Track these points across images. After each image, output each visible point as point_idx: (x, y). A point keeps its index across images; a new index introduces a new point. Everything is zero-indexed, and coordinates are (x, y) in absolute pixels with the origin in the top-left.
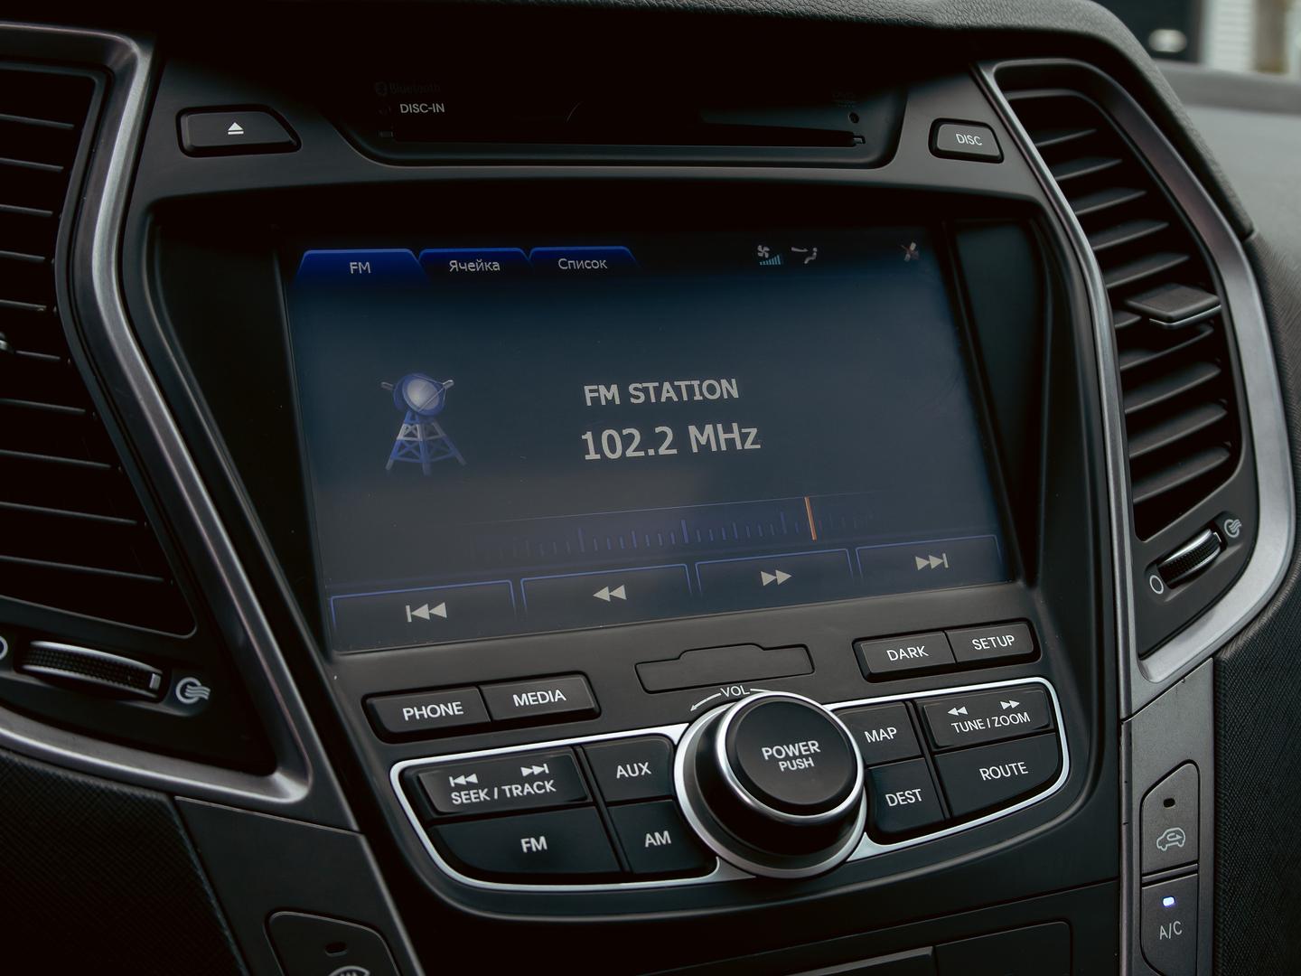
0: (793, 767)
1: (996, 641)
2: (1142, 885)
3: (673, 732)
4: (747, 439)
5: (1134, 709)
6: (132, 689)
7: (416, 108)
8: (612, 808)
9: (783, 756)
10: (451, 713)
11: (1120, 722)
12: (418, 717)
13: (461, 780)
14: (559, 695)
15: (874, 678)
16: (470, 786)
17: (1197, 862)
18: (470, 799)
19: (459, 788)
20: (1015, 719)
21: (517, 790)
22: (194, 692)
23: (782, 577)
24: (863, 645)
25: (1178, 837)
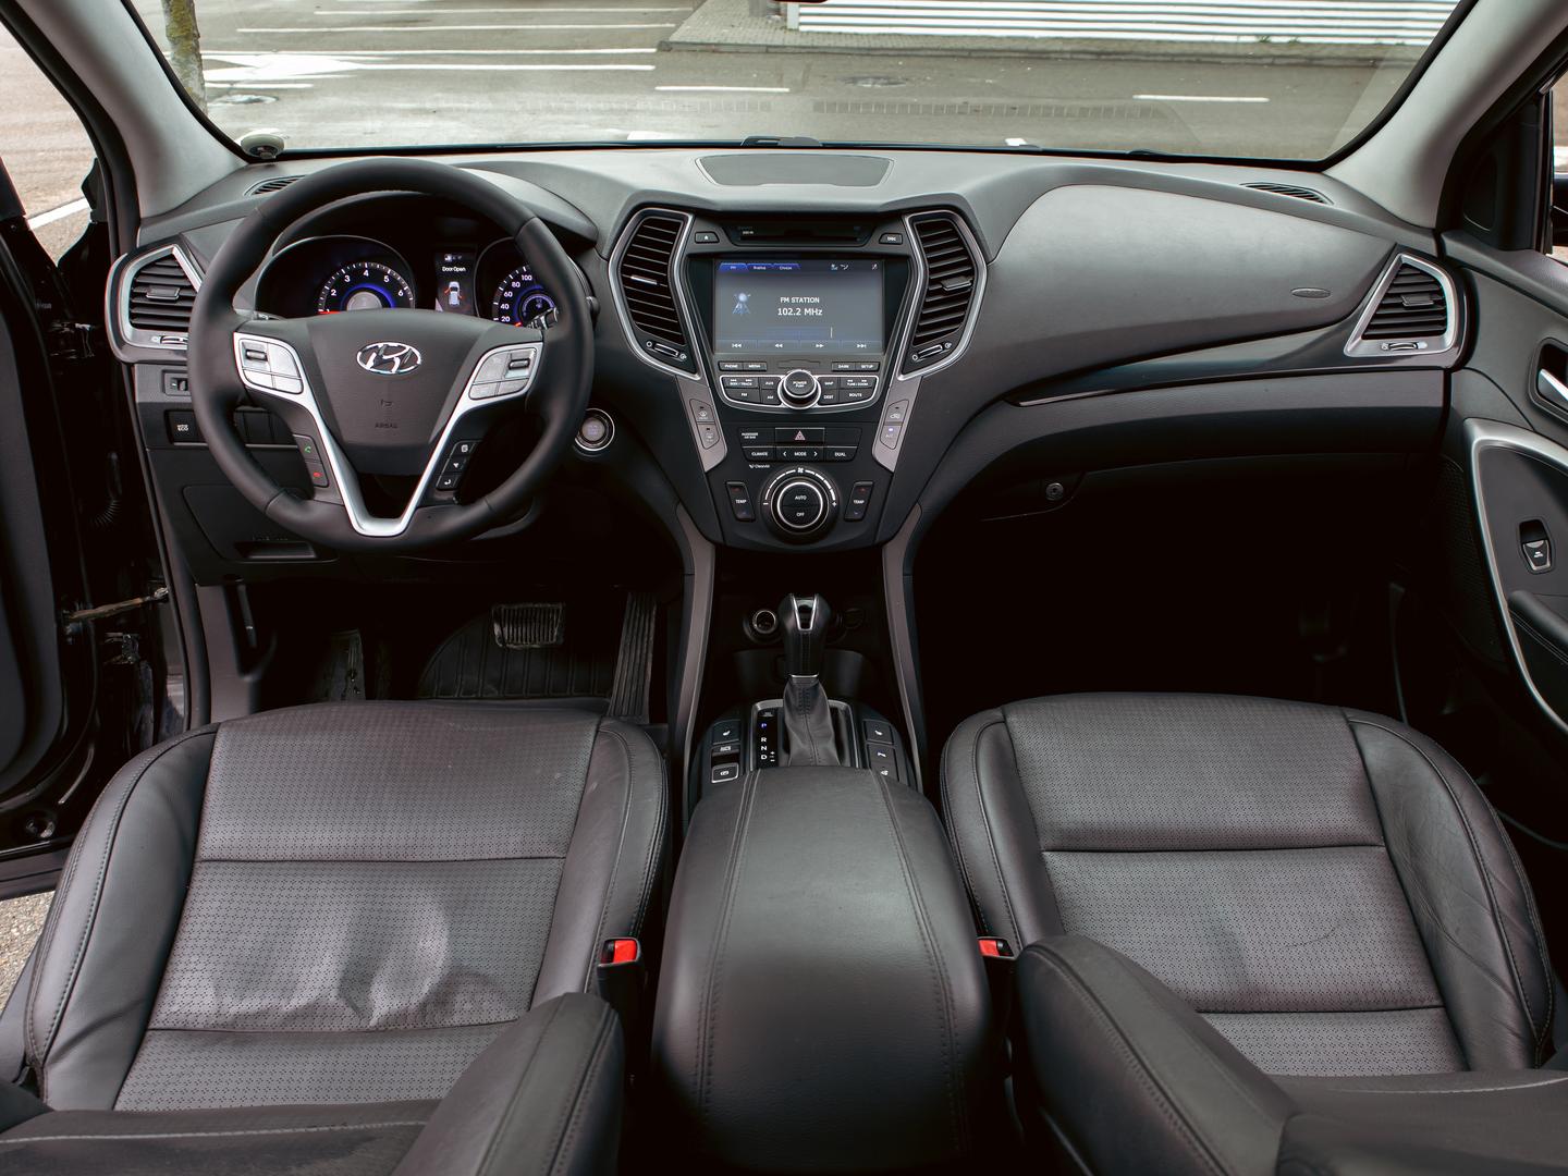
1: (868, 366)
3: (781, 377)
4: (819, 312)
6: (673, 355)
7: (747, 233)
8: (763, 390)
10: (736, 367)
12: (728, 367)
13: (734, 381)
14: (759, 366)
15: (833, 371)
17: (903, 423)
21: (745, 384)
22: (684, 357)
25: (898, 416)
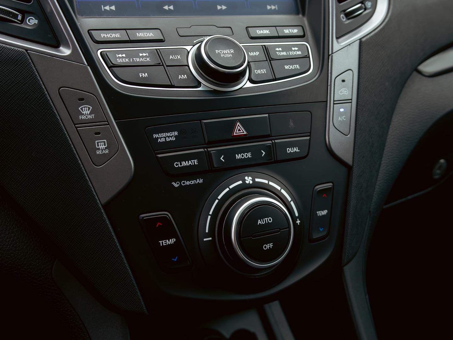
0: (225, 56)
1: (292, 31)
2: (334, 104)
3: (188, 48)
5: (334, 52)
6: (12, 19)
8: (168, 67)
9: (222, 53)
10: (117, 36)
11: (329, 55)
12: (106, 37)
13: (120, 55)
14: (151, 34)
15: (252, 38)
16: (123, 57)
17: (351, 99)
18: (123, 61)
19: (119, 58)
20: (296, 53)
21: (138, 60)
22: (32, 22)
23: (224, 7)
24: (249, 29)
25: (346, 91)
